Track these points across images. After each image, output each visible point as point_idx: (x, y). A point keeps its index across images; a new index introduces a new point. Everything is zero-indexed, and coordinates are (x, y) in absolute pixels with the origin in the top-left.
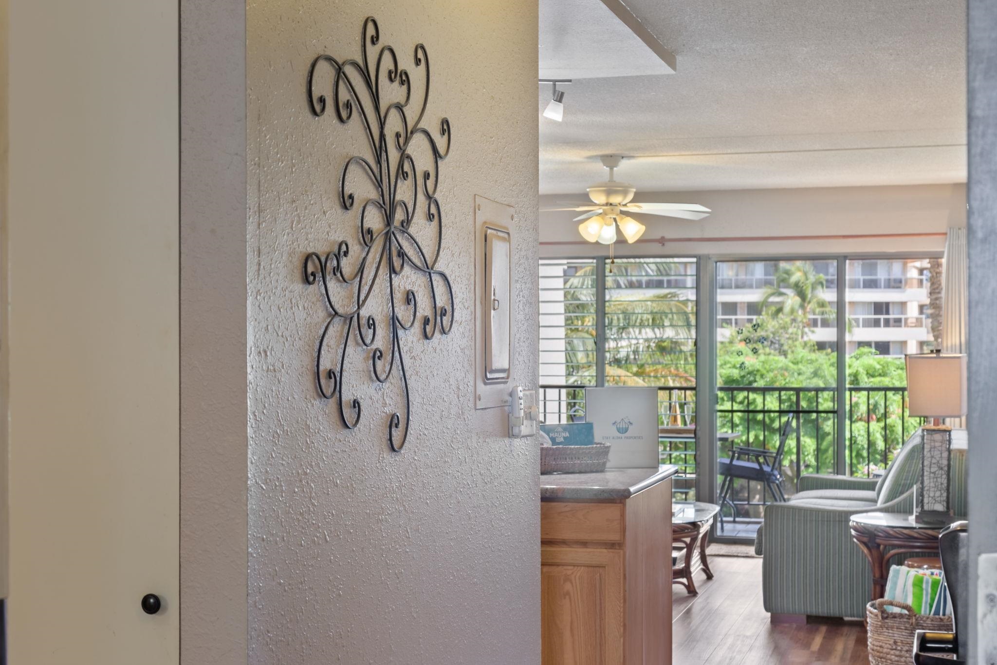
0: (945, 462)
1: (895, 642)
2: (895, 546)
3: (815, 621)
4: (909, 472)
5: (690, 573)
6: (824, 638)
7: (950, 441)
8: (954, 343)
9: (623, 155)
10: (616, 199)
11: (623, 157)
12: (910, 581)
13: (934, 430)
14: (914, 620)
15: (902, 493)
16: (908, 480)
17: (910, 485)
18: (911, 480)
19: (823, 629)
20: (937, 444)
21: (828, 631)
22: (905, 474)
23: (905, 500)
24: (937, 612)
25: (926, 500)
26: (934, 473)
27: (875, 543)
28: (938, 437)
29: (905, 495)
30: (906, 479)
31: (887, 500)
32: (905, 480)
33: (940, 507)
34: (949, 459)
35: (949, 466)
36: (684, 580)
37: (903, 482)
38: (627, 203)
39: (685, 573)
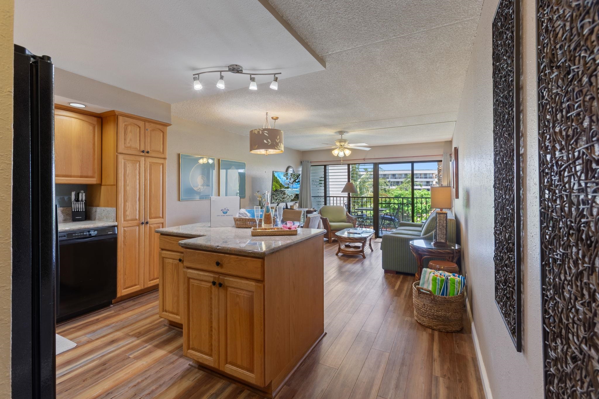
0: (445, 225)
1: (424, 305)
2: (426, 255)
3: (398, 273)
4: (431, 225)
5: (364, 252)
6: (401, 282)
7: (446, 217)
10: (342, 144)
11: (344, 132)
12: (431, 278)
13: (441, 213)
14: (433, 297)
15: (429, 233)
19: (402, 277)
20: (442, 218)
21: (403, 279)
23: (430, 235)
24: (443, 294)
25: (437, 238)
26: (441, 228)
27: (418, 253)
28: (442, 215)
29: (430, 234)
30: (431, 228)
31: (425, 234)
33: (443, 241)
34: (446, 223)
35: (446, 226)
36: (362, 254)
37: (429, 229)
38: (346, 145)
39: (362, 251)
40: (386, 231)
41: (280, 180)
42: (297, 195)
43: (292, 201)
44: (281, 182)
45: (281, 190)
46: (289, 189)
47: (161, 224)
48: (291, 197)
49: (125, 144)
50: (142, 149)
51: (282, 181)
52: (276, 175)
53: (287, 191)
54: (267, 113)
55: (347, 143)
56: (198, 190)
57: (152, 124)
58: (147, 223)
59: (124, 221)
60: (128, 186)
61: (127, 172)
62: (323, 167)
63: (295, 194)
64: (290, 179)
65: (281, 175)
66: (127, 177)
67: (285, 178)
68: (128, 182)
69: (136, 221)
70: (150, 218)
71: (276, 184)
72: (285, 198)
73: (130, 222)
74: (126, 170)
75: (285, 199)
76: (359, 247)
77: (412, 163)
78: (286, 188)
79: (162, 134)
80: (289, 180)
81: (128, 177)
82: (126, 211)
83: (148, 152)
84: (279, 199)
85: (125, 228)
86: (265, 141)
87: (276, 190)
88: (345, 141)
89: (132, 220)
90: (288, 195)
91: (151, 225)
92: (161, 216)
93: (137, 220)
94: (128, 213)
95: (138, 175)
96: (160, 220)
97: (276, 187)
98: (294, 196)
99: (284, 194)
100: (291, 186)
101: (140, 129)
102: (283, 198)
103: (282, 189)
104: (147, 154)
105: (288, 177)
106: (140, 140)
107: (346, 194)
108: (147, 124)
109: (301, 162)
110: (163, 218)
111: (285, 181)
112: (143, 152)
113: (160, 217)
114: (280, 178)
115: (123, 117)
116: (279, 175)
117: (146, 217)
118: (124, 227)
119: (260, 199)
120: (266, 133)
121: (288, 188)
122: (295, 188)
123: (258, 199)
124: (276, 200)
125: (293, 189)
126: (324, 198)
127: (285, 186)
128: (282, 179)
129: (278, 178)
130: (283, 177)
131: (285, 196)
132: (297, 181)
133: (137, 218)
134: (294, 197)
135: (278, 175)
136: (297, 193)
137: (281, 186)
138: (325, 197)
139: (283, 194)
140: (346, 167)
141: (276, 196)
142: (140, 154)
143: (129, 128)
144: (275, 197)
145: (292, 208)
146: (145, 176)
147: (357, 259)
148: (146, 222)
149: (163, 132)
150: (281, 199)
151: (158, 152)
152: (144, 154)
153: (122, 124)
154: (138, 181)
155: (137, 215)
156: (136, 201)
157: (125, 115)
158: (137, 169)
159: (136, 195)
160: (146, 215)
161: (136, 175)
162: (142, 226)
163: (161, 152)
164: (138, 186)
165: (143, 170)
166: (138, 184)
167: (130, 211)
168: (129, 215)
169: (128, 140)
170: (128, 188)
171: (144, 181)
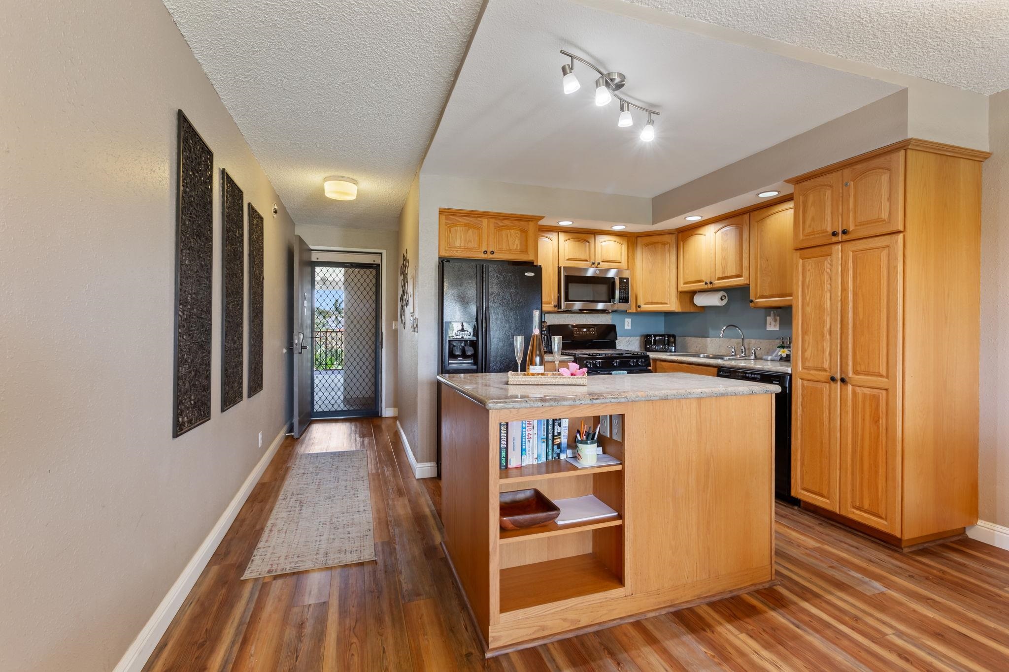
49: (804, 230)
59: (803, 368)
61: (807, 280)
68: (808, 298)
69: (824, 373)
70: (856, 372)
73: (812, 372)
74: (805, 278)
81: (808, 289)
82: (806, 351)
83: (845, 232)
85: (805, 382)
89: (816, 369)
91: (858, 390)
92: (884, 373)
93: (825, 370)
95: (829, 281)
101: (832, 190)
104: (845, 237)
108: (846, 172)
110: (887, 377)
112: (834, 234)
113: (881, 376)
115: (801, 184)
117: (843, 369)
118: (802, 379)
142: (830, 242)
143: (810, 199)
149: (890, 171)
151: (875, 222)
152: (840, 238)
153: (799, 198)
154: (828, 295)
155: (826, 361)
156: (824, 334)
157: (802, 179)
158: (826, 271)
159: (824, 322)
160: (843, 365)
161: (824, 283)
162: (836, 385)
163: (884, 220)
164: (827, 305)
165: (838, 270)
166: (827, 301)
167: (812, 351)
168: (810, 359)
169: (808, 222)
170: (808, 309)
171: (839, 294)
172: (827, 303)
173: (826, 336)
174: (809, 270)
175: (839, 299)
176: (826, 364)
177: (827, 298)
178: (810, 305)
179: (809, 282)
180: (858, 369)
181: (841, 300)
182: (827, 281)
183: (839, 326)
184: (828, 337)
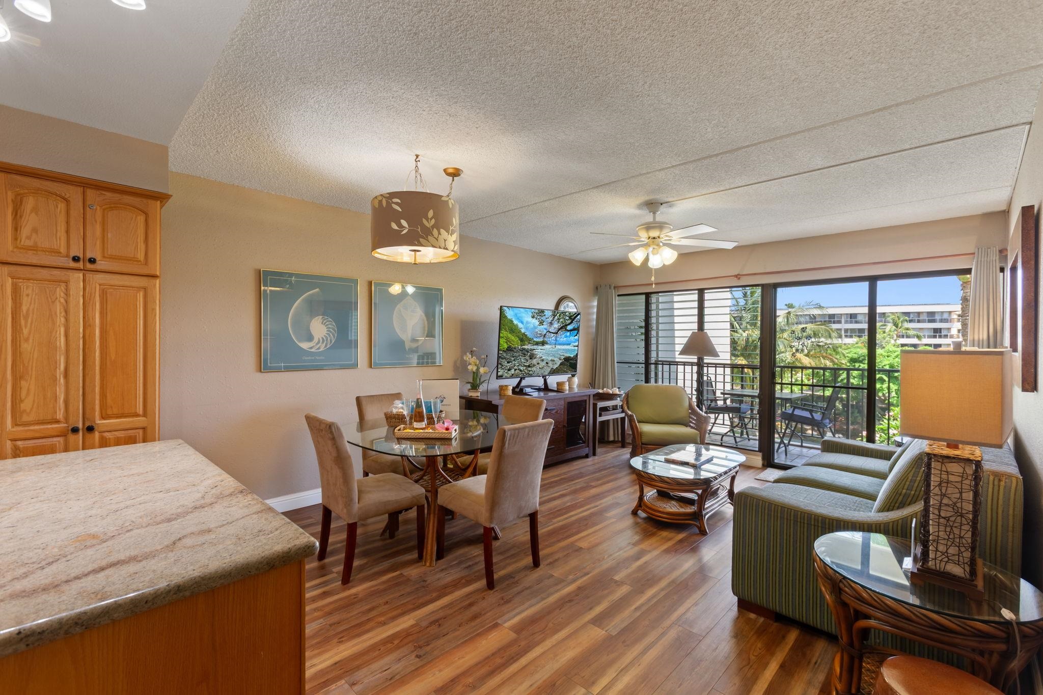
3: (784, 620)
5: (702, 515)
6: (782, 666)
8: (981, 338)
9: (661, 202)
10: (655, 234)
11: (661, 204)
13: (948, 457)
16: (911, 491)
17: (915, 498)
18: (916, 491)
19: (795, 635)
20: (952, 478)
22: (908, 483)
25: (931, 550)
27: (841, 599)
32: (907, 489)
33: (957, 570)
36: (699, 521)
37: (904, 491)
38: (665, 235)
39: (698, 516)
40: (802, 446)
41: (520, 325)
42: (567, 359)
43: (554, 372)
44: (523, 331)
45: (524, 349)
46: (547, 347)
47: (141, 432)
48: (550, 364)
49: (16, 239)
50: (76, 251)
51: (527, 329)
52: (509, 314)
53: (539, 351)
54: (417, 156)
55: (665, 231)
56: (311, 348)
57: (109, 195)
58: (90, 429)
59: (15, 424)
60: (27, 340)
61: (24, 308)
62: (644, 297)
63: (563, 357)
64: (551, 323)
65: (524, 315)
66: (23, 322)
67: (536, 322)
68: (25, 332)
69: (54, 425)
71: (509, 335)
72: (534, 365)
73: (34, 427)
74: (21, 304)
75: (534, 369)
76: (690, 502)
77: (873, 280)
78: (537, 344)
79: (141, 218)
80: (545, 326)
81: (26, 318)
82: (22, 401)
83: (92, 261)
84: (515, 367)
85: (19, 443)
86: (394, 226)
87: (509, 349)
88: (660, 226)
89: (42, 422)
90: (543, 360)
91: (106, 434)
92: (141, 412)
93: (58, 422)
94: (26, 405)
95: (63, 314)
96: (140, 421)
97: (508, 340)
98: (559, 362)
99: (532, 357)
100: (551, 338)
101: (67, 205)
102: (529, 366)
103: (526, 347)
104: (89, 266)
105: (543, 318)
106: (67, 232)
107: (694, 359)
108: (90, 193)
109: (597, 288)
110: (145, 414)
111: (535, 328)
112: (76, 259)
114: (522, 323)
115: (10, 176)
116: (519, 315)
117: (87, 416)
118: (14, 440)
119: (475, 369)
120: (397, 203)
121: (543, 343)
122: (560, 344)
123: (470, 367)
124: (509, 370)
125: (558, 347)
126: (643, 365)
127: (535, 339)
128: (527, 323)
129: (515, 322)
130: (530, 319)
131: (534, 361)
132: (569, 328)
133: (60, 415)
134: (561, 364)
135: (516, 315)
136: (568, 355)
137: (523, 339)
138: (647, 363)
139: (527, 357)
140: (696, 297)
141: (508, 362)
142: (66, 265)
143: (30, 203)
144: (505, 363)
145: (560, 387)
146: (84, 318)
147: (681, 536)
148: (88, 424)
149: (146, 214)
150: (522, 368)
151: (130, 260)
152: (80, 265)
153: (6, 193)
154: (62, 330)
155: (60, 410)
156: (56, 377)
157: (12, 170)
158: (60, 301)
159: (56, 363)
160: (88, 411)
161: (56, 313)
162: (76, 436)
163: (140, 261)
164: (60, 342)
165: (79, 302)
166: (60, 337)
167: (34, 401)
168: (31, 409)
169: (25, 232)
170: (26, 347)
171: (81, 330)
172: (60, 340)
173: (60, 381)
174: (28, 295)
175: (81, 336)
176: (60, 414)
177: (60, 334)
178: (31, 341)
179: (28, 310)
180: (109, 412)
181: (84, 337)
182: (61, 313)
183: (81, 368)
184: (62, 380)
